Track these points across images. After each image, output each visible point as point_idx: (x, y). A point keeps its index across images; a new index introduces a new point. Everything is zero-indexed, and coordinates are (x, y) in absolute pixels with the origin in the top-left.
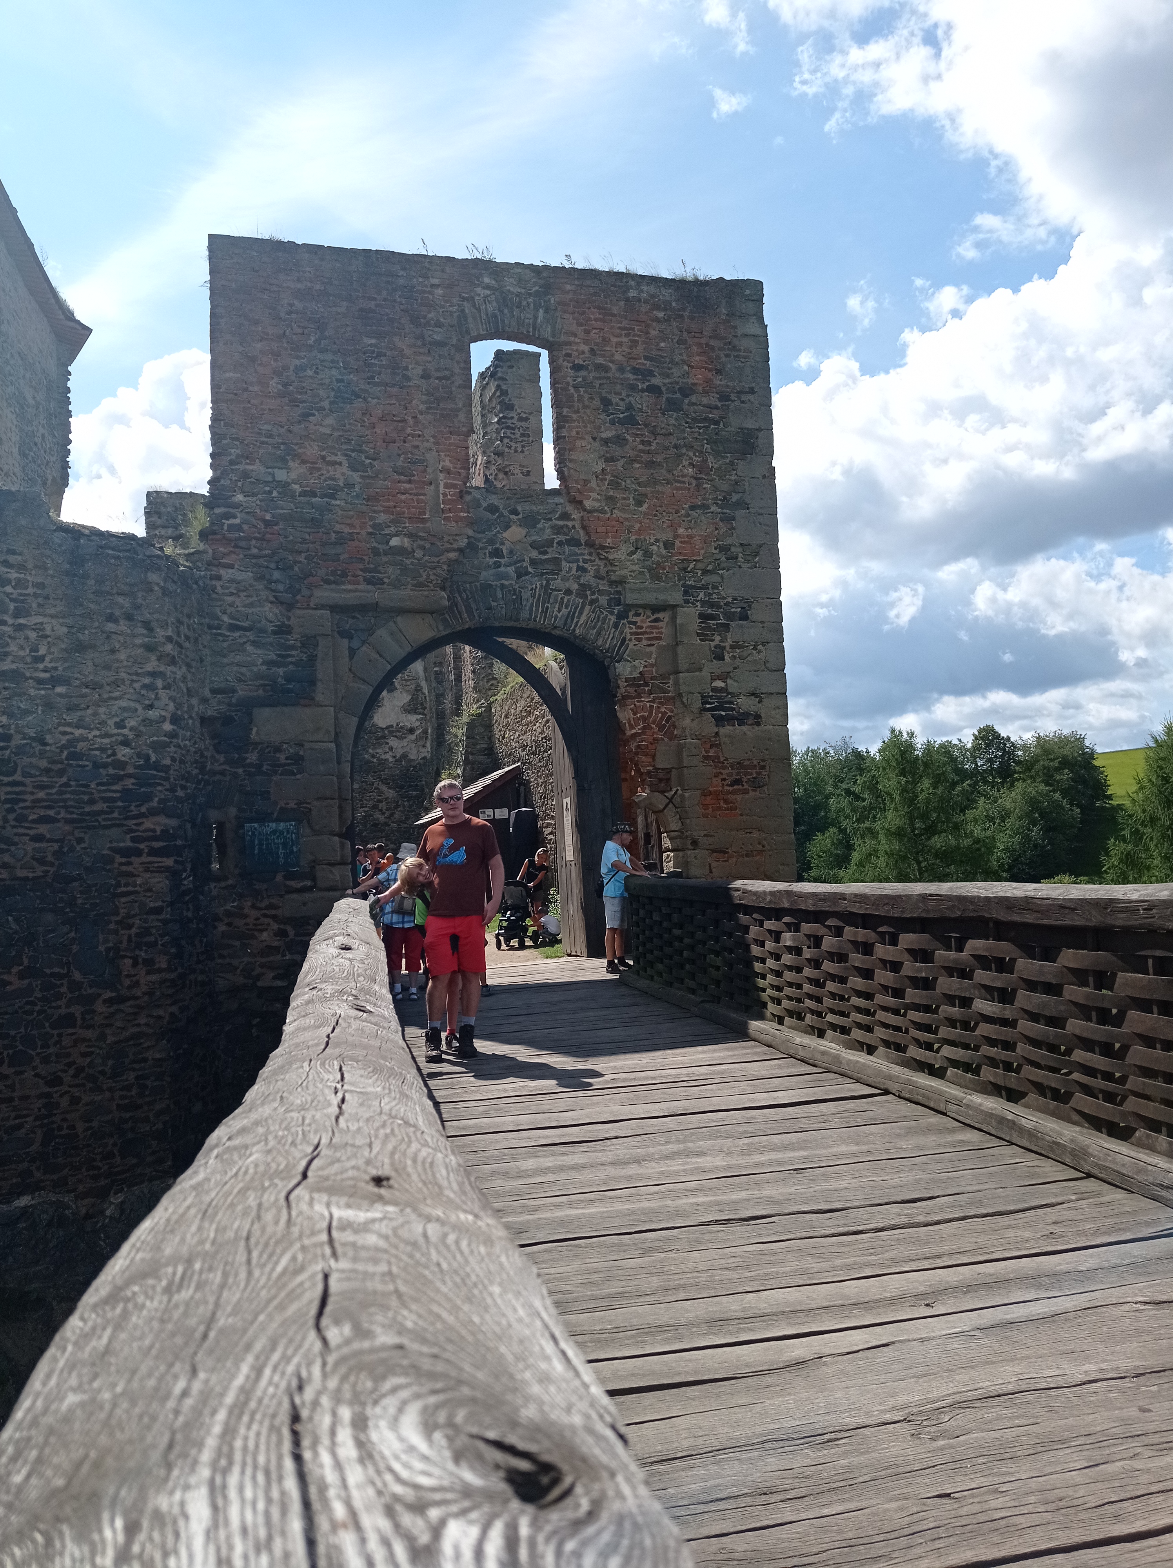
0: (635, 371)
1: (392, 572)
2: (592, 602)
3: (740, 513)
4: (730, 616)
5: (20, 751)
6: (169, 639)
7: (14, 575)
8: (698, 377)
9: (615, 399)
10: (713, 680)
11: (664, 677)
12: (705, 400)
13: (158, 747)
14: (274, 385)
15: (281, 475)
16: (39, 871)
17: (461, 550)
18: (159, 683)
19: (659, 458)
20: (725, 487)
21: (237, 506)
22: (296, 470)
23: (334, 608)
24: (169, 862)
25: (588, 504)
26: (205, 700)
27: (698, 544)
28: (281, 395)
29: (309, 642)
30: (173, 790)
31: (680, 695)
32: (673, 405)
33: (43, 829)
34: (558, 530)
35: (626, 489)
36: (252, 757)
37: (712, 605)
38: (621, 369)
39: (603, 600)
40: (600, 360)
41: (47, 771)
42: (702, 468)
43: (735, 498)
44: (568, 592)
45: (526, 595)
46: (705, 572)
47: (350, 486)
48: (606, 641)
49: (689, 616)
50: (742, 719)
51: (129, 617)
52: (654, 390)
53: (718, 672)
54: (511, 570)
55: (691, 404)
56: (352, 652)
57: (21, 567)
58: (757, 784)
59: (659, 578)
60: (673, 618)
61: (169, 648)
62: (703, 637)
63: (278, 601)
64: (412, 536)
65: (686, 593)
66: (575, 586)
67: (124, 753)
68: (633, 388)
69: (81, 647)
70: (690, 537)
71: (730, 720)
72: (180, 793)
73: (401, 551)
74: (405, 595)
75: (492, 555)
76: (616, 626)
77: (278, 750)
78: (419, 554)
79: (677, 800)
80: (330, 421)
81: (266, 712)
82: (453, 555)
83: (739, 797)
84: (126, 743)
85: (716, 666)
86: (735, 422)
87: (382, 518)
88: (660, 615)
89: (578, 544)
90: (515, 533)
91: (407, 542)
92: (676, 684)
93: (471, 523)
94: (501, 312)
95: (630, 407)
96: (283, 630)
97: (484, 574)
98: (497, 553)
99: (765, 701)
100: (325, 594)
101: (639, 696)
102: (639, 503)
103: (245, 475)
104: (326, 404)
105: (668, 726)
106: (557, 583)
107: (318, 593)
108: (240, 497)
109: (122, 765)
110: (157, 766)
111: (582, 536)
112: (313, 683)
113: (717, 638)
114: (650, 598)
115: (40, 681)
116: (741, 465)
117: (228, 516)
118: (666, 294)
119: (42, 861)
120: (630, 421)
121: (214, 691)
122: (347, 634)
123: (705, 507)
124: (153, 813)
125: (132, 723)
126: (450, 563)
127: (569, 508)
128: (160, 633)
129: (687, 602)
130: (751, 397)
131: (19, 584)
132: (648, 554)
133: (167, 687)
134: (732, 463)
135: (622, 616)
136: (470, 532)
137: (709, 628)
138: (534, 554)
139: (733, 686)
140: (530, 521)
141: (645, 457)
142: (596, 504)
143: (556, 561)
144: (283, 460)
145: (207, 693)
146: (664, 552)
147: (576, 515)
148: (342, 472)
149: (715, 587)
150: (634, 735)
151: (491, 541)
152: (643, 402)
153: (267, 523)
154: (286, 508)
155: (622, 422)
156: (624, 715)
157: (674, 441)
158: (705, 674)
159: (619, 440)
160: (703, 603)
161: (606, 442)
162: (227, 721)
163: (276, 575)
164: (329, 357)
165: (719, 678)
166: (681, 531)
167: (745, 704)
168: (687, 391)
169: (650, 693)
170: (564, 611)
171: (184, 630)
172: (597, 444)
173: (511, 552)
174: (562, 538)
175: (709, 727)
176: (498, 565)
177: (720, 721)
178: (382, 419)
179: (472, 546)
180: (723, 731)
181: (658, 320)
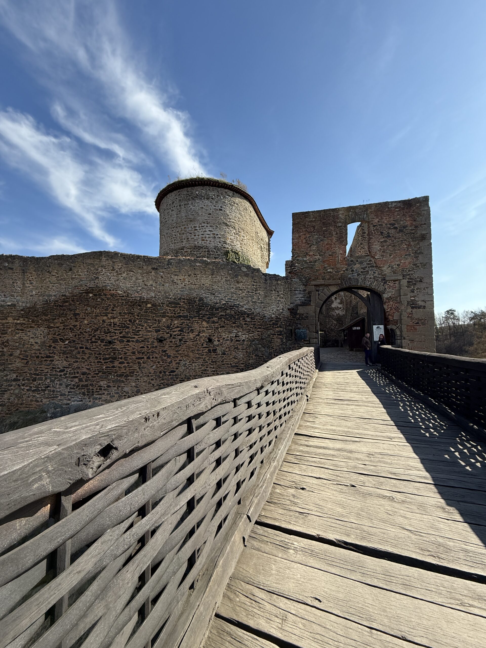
0: (390, 224)
1: (328, 277)
2: (377, 280)
3: (420, 256)
4: (417, 281)
5: (256, 316)
6: (282, 294)
7: (255, 284)
8: (408, 223)
9: (384, 232)
10: (411, 297)
11: (397, 297)
12: (410, 228)
13: (280, 315)
14: (304, 241)
15: (305, 259)
16: (258, 337)
17: (344, 271)
18: (280, 302)
19: (397, 244)
20: (416, 249)
21: (296, 266)
22: (308, 257)
23: (315, 285)
24: (281, 337)
25: (376, 257)
26: (289, 305)
27: (407, 263)
28: (306, 243)
29: (310, 293)
30: (282, 323)
31: (401, 302)
32: (401, 231)
33: (259, 330)
34: (368, 264)
35: (387, 253)
36: (298, 316)
37: (411, 279)
38: (386, 224)
39: (380, 279)
40: (380, 223)
41: (260, 319)
42: (409, 245)
43: (419, 251)
44: (371, 278)
45: (360, 279)
46: (409, 271)
47: (319, 259)
48: (381, 289)
49: (404, 282)
50: (419, 307)
51: (275, 290)
52: (396, 228)
53: (412, 296)
54: (356, 274)
55: (406, 230)
56: (319, 294)
57: (257, 282)
58: (423, 324)
59: (395, 273)
60: (400, 282)
61: (282, 296)
62: (408, 287)
63: (304, 285)
64: (332, 269)
65: (403, 276)
66: (372, 277)
67: (273, 316)
68: (389, 228)
69: (266, 296)
70: (405, 262)
71: (416, 307)
72: (283, 323)
73: (330, 272)
74: (331, 282)
75: (351, 271)
76: (383, 285)
77: (303, 315)
78: (334, 272)
79: (399, 327)
80: (316, 246)
81: (301, 307)
82: (342, 272)
83: (418, 327)
84: (273, 314)
85: (412, 294)
86: (420, 232)
87: (326, 266)
88: (396, 282)
89: (373, 267)
90: (358, 266)
91: (331, 270)
92: (400, 299)
93: (346, 264)
94: (355, 217)
95: (388, 233)
96: (304, 291)
97: (349, 276)
98: (353, 271)
99: (427, 303)
100: (313, 283)
101: (389, 302)
102: (390, 256)
103: (298, 260)
104: (315, 243)
105: (397, 309)
106: (368, 276)
107: (311, 282)
108: (297, 264)
109: (273, 318)
110: (279, 318)
111: (375, 265)
112: (310, 301)
113: (412, 287)
114: (393, 278)
115: (259, 303)
116: (421, 243)
117: (294, 268)
118: (399, 205)
119: (259, 336)
120: (388, 236)
121: (291, 303)
122: (318, 291)
123: (409, 255)
124: (278, 327)
125: (275, 310)
126: (341, 274)
127: (372, 259)
128: (280, 293)
129: (403, 279)
130: (425, 226)
131: (256, 285)
132: (392, 268)
133: (281, 303)
134: (418, 243)
135: (384, 283)
136: (346, 267)
137: (410, 284)
138: (362, 270)
139: (417, 299)
140: (361, 263)
141: (392, 245)
142: (378, 257)
143: (368, 271)
144: (306, 256)
145: (289, 304)
146: (397, 267)
147: (373, 260)
148: (317, 257)
149: (412, 274)
150: (387, 312)
151: (351, 268)
152: (392, 231)
153: (302, 269)
154: (306, 265)
155: (386, 237)
156: (385, 307)
157: (401, 239)
158: (409, 296)
159: (385, 241)
160: (408, 279)
161: (382, 242)
162: (293, 309)
163: (304, 279)
164: (316, 233)
165: (412, 297)
166: (402, 261)
167: (420, 303)
168: (405, 227)
169: (393, 301)
170: (369, 283)
171: (285, 292)
172: (379, 243)
173: (356, 270)
174: (369, 266)
175: (409, 310)
176: (353, 273)
177: (412, 308)
178: (327, 244)
179: (347, 270)
180: (413, 310)
181: (397, 211)
